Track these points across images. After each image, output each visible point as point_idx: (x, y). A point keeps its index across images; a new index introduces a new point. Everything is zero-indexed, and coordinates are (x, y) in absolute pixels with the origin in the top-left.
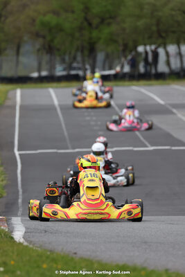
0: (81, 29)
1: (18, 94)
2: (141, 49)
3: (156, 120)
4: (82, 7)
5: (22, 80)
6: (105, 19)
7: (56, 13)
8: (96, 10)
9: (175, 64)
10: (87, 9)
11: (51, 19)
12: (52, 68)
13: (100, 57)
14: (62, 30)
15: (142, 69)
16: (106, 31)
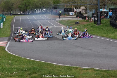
0: (25, 7)
1: (15, 17)
2: (34, 10)
3: (34, 22)
4: (25, 4)
5: (16, 15)
6: (29, 6)
7: (21, 5)
8: (27, 4)
9: (39, 12)
10: (26, 4)
11: (20, 6)
12: (21, 13)
13: (28, 11)
14: (22, 7)
15: (34, 13)
16: (28, 7)
